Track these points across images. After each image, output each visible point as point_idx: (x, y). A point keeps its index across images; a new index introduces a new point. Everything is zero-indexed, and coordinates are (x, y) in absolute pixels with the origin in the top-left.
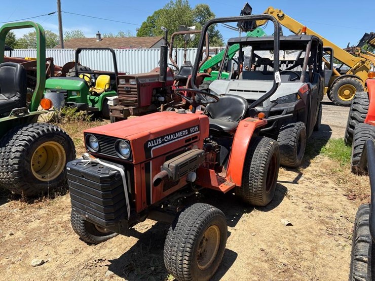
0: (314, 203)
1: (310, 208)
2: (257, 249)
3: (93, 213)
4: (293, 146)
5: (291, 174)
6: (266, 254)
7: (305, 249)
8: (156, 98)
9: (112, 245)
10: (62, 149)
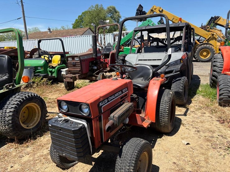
0: (200, 128)
1: (198, 131)
2: (171, 163)
3: (69, 153)
4: (181, 92)
5: (181, 109)
6: (178, 165)
7: (201, 160)
8: (92, 67)
9: (78, 168)
10: (38, 107)
